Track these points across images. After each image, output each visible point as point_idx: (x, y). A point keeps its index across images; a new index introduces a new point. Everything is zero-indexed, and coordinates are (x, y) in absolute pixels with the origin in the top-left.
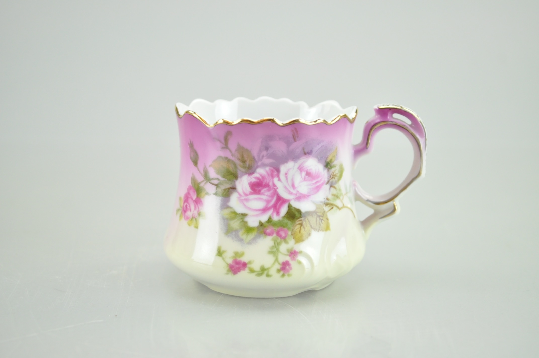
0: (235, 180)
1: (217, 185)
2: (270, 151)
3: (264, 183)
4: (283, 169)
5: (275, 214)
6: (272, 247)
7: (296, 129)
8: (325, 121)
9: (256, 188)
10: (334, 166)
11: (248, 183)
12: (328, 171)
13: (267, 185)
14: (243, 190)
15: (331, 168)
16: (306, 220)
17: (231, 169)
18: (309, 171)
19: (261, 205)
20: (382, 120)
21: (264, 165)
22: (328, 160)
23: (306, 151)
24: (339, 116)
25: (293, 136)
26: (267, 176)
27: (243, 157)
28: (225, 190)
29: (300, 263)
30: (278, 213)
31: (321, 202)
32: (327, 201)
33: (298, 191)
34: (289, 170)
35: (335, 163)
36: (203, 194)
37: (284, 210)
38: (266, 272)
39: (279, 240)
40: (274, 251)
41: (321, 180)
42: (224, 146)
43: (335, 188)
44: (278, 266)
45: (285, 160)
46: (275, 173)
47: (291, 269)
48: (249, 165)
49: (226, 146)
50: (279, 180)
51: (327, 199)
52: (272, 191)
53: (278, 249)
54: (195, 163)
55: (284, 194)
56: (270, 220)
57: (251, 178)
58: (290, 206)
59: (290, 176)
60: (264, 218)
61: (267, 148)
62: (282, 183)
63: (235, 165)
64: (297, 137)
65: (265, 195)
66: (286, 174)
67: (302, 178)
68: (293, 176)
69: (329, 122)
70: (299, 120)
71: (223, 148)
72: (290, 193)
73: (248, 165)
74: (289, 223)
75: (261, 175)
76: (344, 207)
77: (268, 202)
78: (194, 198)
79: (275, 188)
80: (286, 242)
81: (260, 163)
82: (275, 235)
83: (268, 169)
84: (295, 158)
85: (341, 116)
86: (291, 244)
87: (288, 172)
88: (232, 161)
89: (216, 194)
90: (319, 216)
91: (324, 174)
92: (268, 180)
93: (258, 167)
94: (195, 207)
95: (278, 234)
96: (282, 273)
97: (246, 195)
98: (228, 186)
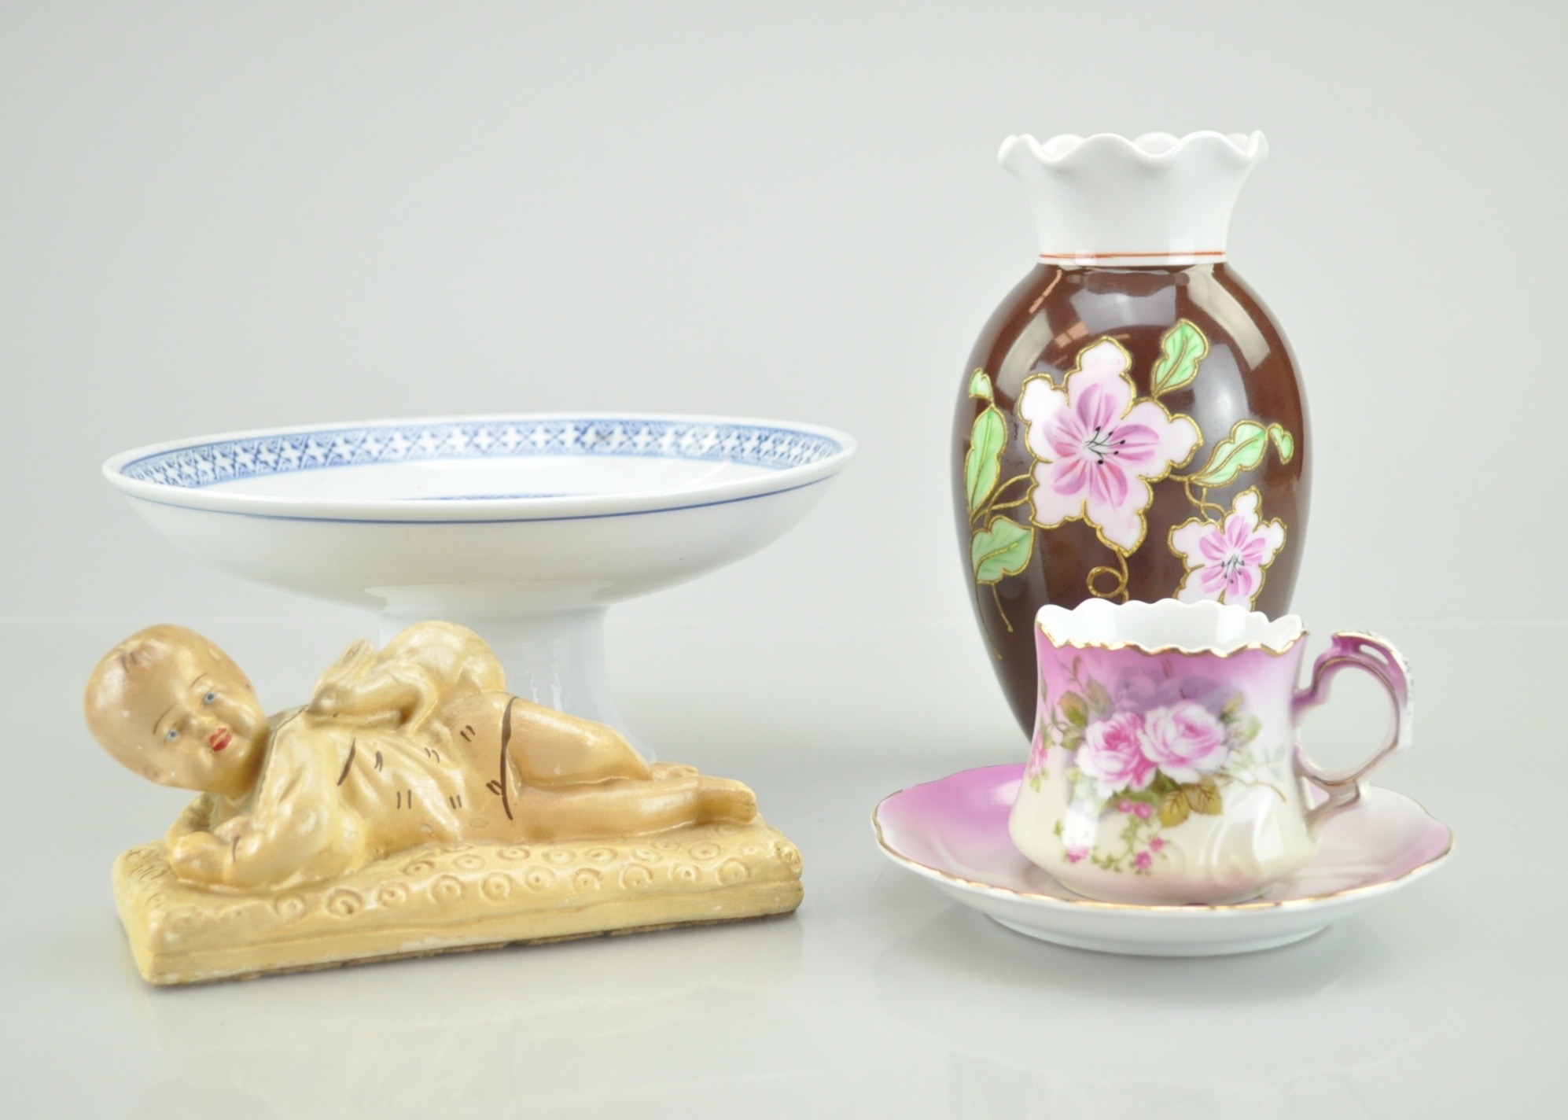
0: (1085, 727)
1: (1064, 732)
2: (1132, 689)
3: (1123, 736)
4: (1151, 717)
5: (1135, 782)
6: (1127, 830)
7: (1169, 662)
9: (1112, 741)
10: (1239, 720)
11: (1102, 733)
12: (1225, 726)
13: (1126, 739)
14: (1094, 742)
15: (1231, 721)
16: (1183, 795)
17: (1081, 710)
18: (1190, 724)
19: (1117, 766)
20: (1342, 655)
21: (1124, 710)
22: (1225, 709)
23: (1186, 693)
25: (1167, 672)
26: (1127, 726)
27: (1095, 694)
28: (1072, 739)
29: (1165, 857)
30: (1139, 779)
31: (1211, 771)
32: (1222, 771)
33: (1172, 752)
34: (1158, 720)
35: (1240, 714)
36: (1048, 743)
37: (1149, 778)
38: (1113, 865)
39: (1137, 820)
40: (1129, 836)
41: (1211, 738)
42: (1072, 677)
43: (1239, 752)
44: (1131, 858)
45: (1153, 703)
46: (1139, 722)
47: (1150, 863)
48: (1103, 706)
49: (1075, 678)
50: (1145, 732)
51: (1223, 768)
52: (1133, 748)
53: (1134, 834)
54: (1045, 698)
55: (1150, 754)
56: (1127, 791)
57: (1106, 726)
58: (1158, 773)
59: (1160, 729)
60: (1120, 786)
61: (1127, 685)
62: (1148, 737)
63: (1085, 704)
64: (1172, 672)
65: (1123, 752)
66: (1155, 725)
67: (1178, 732)
68: (1165, 728)
69: (1221, 654)
70: (1178, 648)
71: (1072, 680)
72: (1160, 753)
73: (1101, 707)
74: (1155, 797)
75: (1119, 723)
76: (1257, 782)
77: (1127, 763)
78: (1040, 747)
79: (1138, 743)
80: (1149, 825)
81: (1117, 706)
82: (1132, 812)
83: (1128, 715)
84: (1169, 702)
86: (1155, 828)
87: (1157, 722)
88: (1082, 699)
89: (1063, 745)
90: (1205, 792)
91: (1218, 730)
92: (1128, 731)
93: (1114, 711)
94: (1040, 761)
95: (1137, 811)
96: (1136, 868)
97: (1098, 750)
98: (1074, 734)
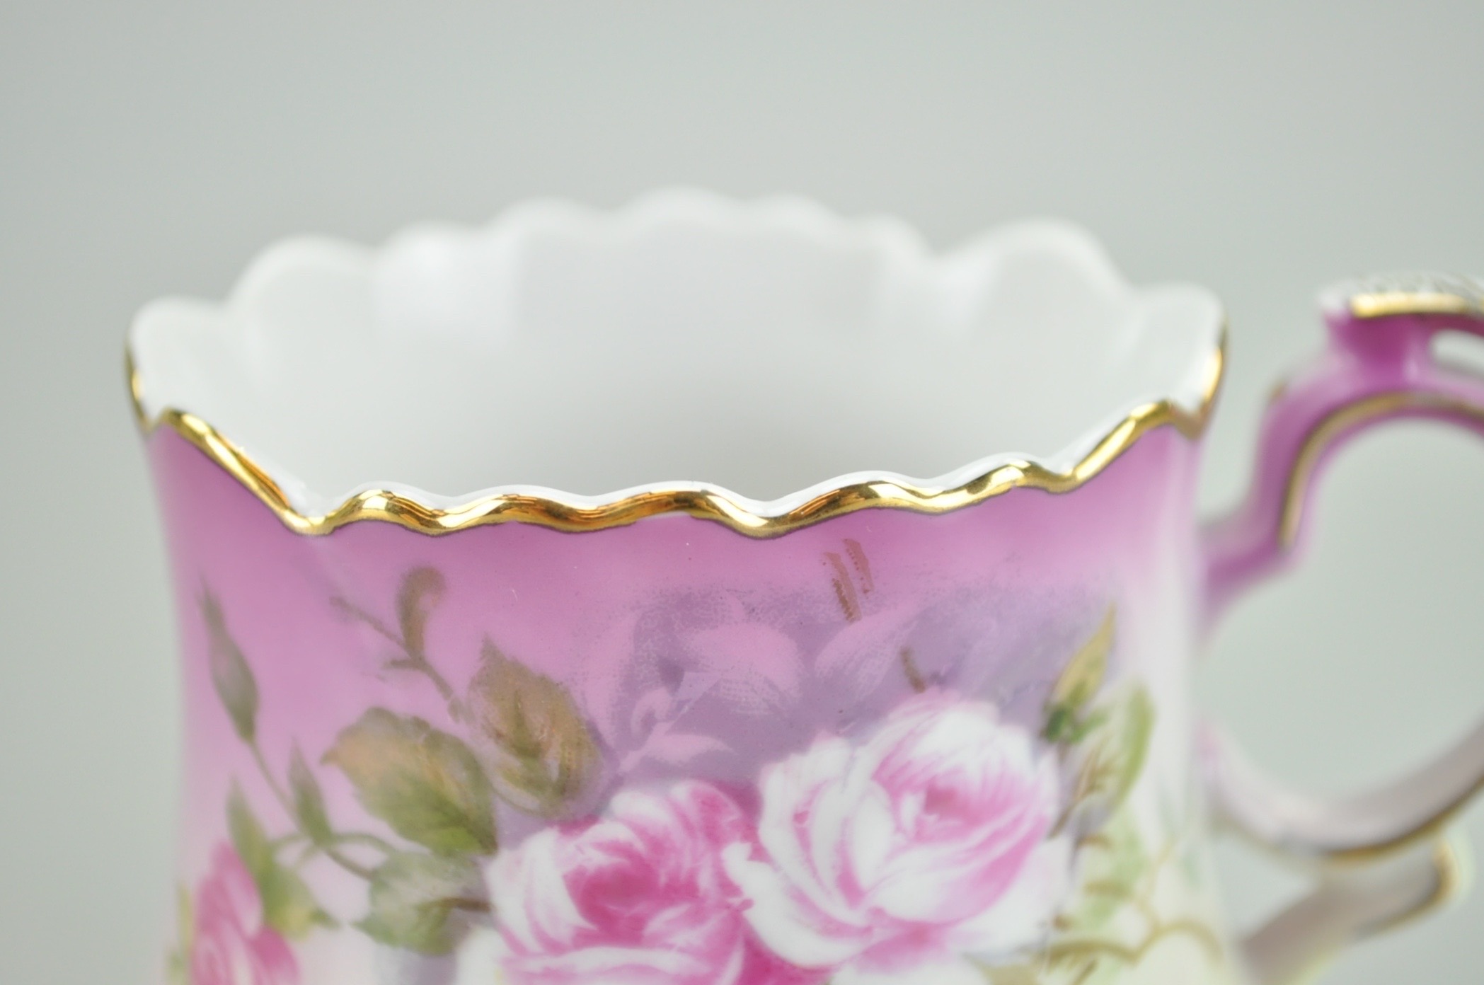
0: (481, 860)
1: (376, 878)
2: (694, 686)
3: (663, 879)
4: (782, 786)
7: (854, 548)
8: (1033, 470)
9: (612, 907)
10: (1099, 719)
11: (565, 877)
12: (1062, 758)
13: (683, 890)
14: (530, 915)
15: (1080, 731)
17: (454, 786)
18: (942, 784)
20: (1364, 388)
22: (1062, 694)
23: (924, 666)
24: (1125, 421)
25: (839, 590)
26: (678, 836)
27: (519, 721)
28: (424, 909)
31: (1023, 949)
32: (1058, 938)
33: (878, 912)
34: (815, 791)
35: (1103, 699)
36: (298, 917)
41: (1017, 821)
42: (402, 654)
43: (1104, 843)
46: (732, 814)
48: (565, 770)
49: (410, 655)
50: (759, 854)
51: (1060, 923)
52: (713, 923)
54: (245, 721)
55: (791, 939)
57: (579, 849)
59: (823, 828)
61: (671, 673)
62: (776, 869)
63: (474, 766)
64: (866, 591)
65: (669, 947)
66: (800, 817)
67: (899, 828)
68: (846, 824)
69: (1060, 464)
70: (875, 488)
71: (396, 664)
72: (833, 929)
73: (554, 773)
75: (641, 831)
76: (1156, 932)
78: (251, 920)
79: (735, 901)
81: (629, 762)
83: (682, 791)
84: (855, 717)
85: (1141, 422)
87: (809, 803)
88: (458, 745)
89: (374, 927)
91: (1036, 778)
92: (687, 857)
93: (618, 783)
97: (554, 947)
98: (438, 886)
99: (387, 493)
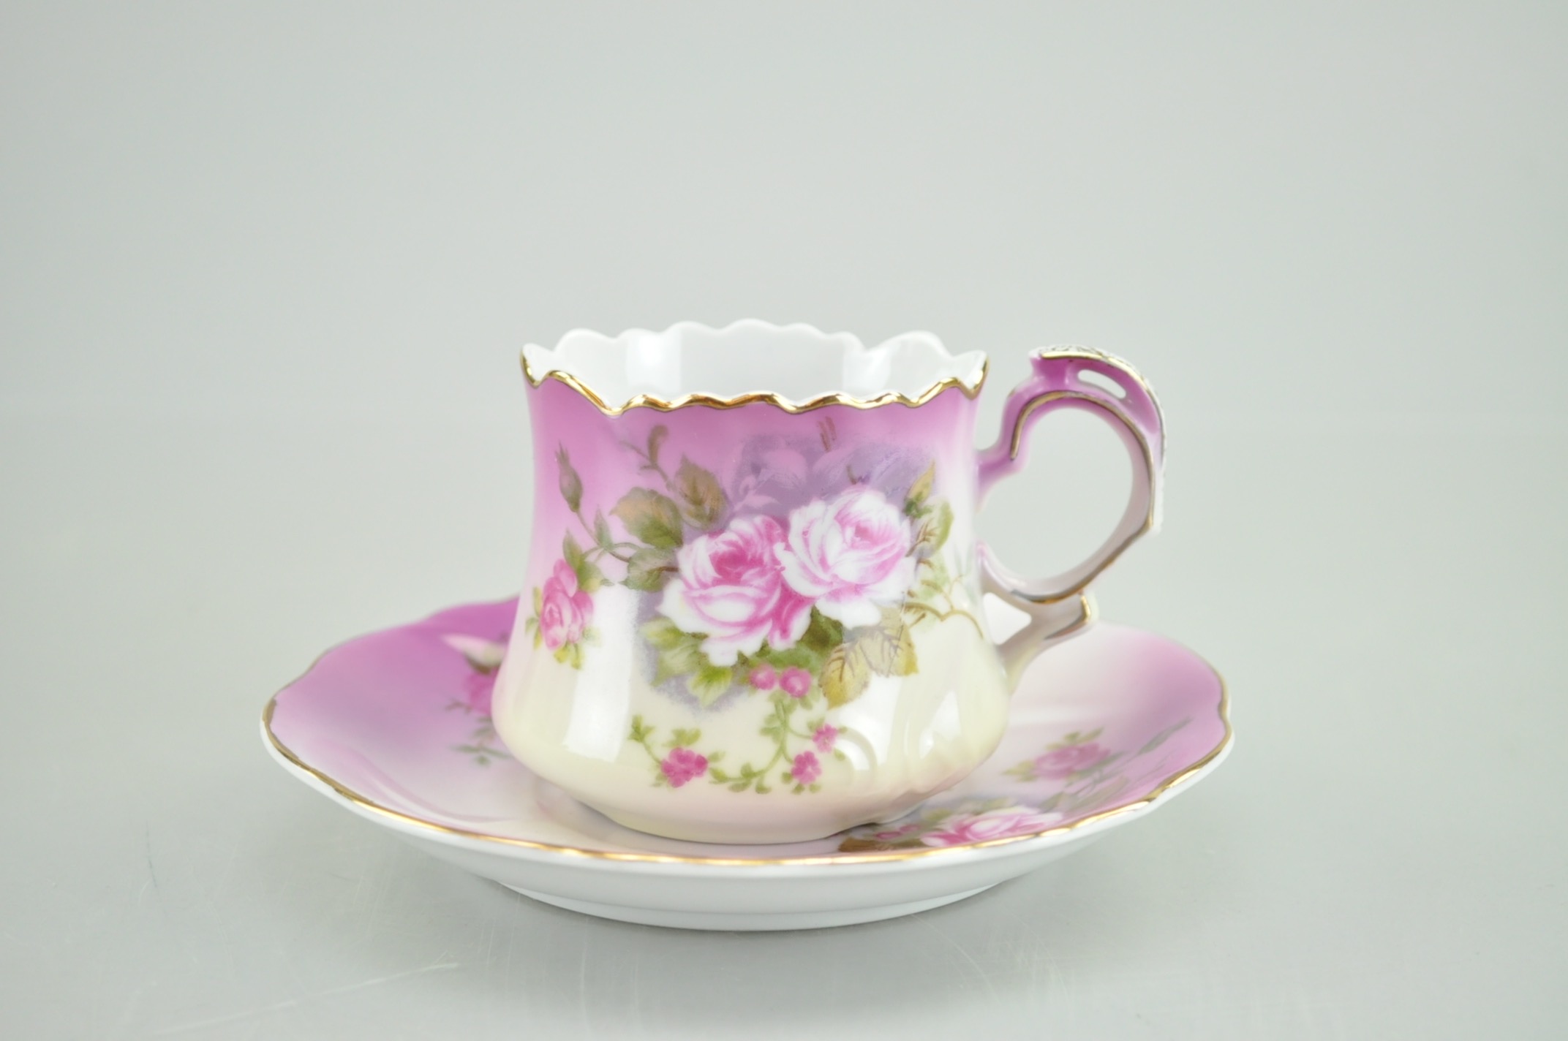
0: (676, 549)
1: (630, 561)
2: (765, 475)
3: (749, 557)
4: (797, 520)
5: (777, 634)
6: (771, 718)
7: (829, 421)
8: (902, 397)
9: (728, 569)
10: (928, 511)
11: (710, 556)
12: (912, 523)
13: (757, 562)
14: (695, 572)
15: (920, 514)
16: (857, 647)
17: (666, 518)
18: (863, 525)
19: (741, 611)
20: (1048, 388)
21: (749, 512)
22: (912, 495)
23: (856, 474)
24: (939, 383)
25: (823, 439)
26: (756, 539)
27: (694, 489)
28: (650, 573)
29: (841, 757)
30: (785, 632)
31: (895, 602)
32: (909, 600)
33: (835, 576)
34: (811, 523)
35: (930, 501)
36: (594, 582)
37: (800, 624)
38: (755, 781)
39: (788, 699)
40: (775, 728)
41: (893, 546)
42: (648, 463)
43: (930, 564)
44: (784, 766)
45: (801, 497)
46: (778, 531)
47: (818, 772)
48: (712, 510)
49: (652, 464)
50: (788, 548)
51: (910, 594)
52: (769, 576)
53: (785, 724)
54: (575, 503)
55: (800, 585)
56: (764, 650)
57: (716, 543)
58: (815, 615)
59: (814, 539)
60: (750, 645)
61: (756, 469)
62: (795, 554)
63: (675, 510)
64: (834, 439)
65: (751, 586)
66: (805, 533)
67: (844, 541)
68: (823, 537)
69: (914, 399)
70: (838, 397)
71: (645, 467)
72: (816, 581)
73: (708, 512)
74: (813, 656)
75: (741, 536)
76: (953, 611)
77: (760, 603)
78: (572, 591)
79: (778, 567)
80: (807, 705)
81: (738, 507)
82: (777, 687)
83: (758, 520)
84: (827, 491)
85: (945, 385)
86: (819, 708)
87: (809, 527)
88: (668, 500)
89: (626, 583)
90: (889, 639)
91: (902, 530)
92: (760, 548)
93: (733, 516)
94: (574, 616)
95: (785, 683)
96: (795, 782)
97: (704, 586)
98: (658, 562)
99: (644, 396)
